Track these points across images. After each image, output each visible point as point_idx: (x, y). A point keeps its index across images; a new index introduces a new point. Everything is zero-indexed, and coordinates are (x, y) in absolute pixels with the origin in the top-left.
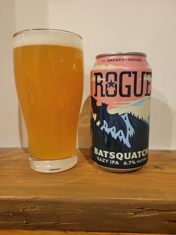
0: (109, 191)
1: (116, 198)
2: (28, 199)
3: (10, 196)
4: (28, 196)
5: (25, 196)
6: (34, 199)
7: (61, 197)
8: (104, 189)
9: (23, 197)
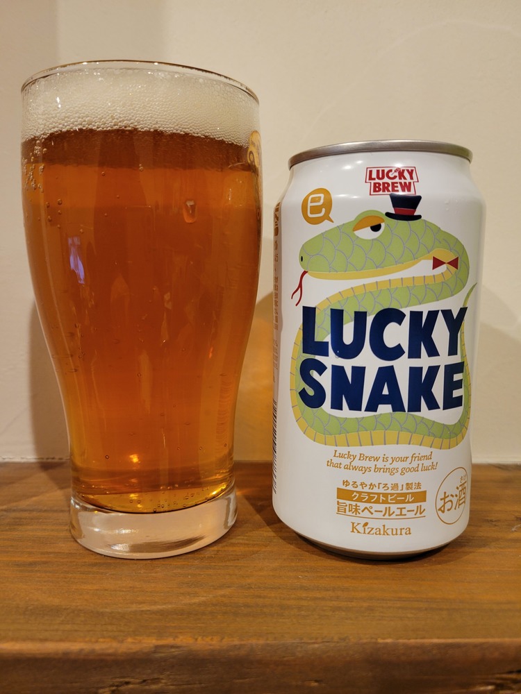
0: (409, 615)
1: (438, 638)
2: (134, 651)
3: (70, 641)
4: (132, 643)
5: (122, 642)
6: (155, 652)
7: (250, 642)
8: (389, 607)
9: (115, 645)
